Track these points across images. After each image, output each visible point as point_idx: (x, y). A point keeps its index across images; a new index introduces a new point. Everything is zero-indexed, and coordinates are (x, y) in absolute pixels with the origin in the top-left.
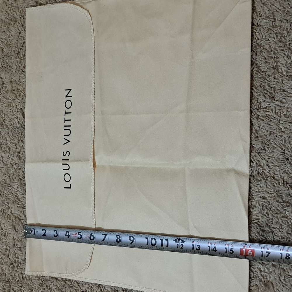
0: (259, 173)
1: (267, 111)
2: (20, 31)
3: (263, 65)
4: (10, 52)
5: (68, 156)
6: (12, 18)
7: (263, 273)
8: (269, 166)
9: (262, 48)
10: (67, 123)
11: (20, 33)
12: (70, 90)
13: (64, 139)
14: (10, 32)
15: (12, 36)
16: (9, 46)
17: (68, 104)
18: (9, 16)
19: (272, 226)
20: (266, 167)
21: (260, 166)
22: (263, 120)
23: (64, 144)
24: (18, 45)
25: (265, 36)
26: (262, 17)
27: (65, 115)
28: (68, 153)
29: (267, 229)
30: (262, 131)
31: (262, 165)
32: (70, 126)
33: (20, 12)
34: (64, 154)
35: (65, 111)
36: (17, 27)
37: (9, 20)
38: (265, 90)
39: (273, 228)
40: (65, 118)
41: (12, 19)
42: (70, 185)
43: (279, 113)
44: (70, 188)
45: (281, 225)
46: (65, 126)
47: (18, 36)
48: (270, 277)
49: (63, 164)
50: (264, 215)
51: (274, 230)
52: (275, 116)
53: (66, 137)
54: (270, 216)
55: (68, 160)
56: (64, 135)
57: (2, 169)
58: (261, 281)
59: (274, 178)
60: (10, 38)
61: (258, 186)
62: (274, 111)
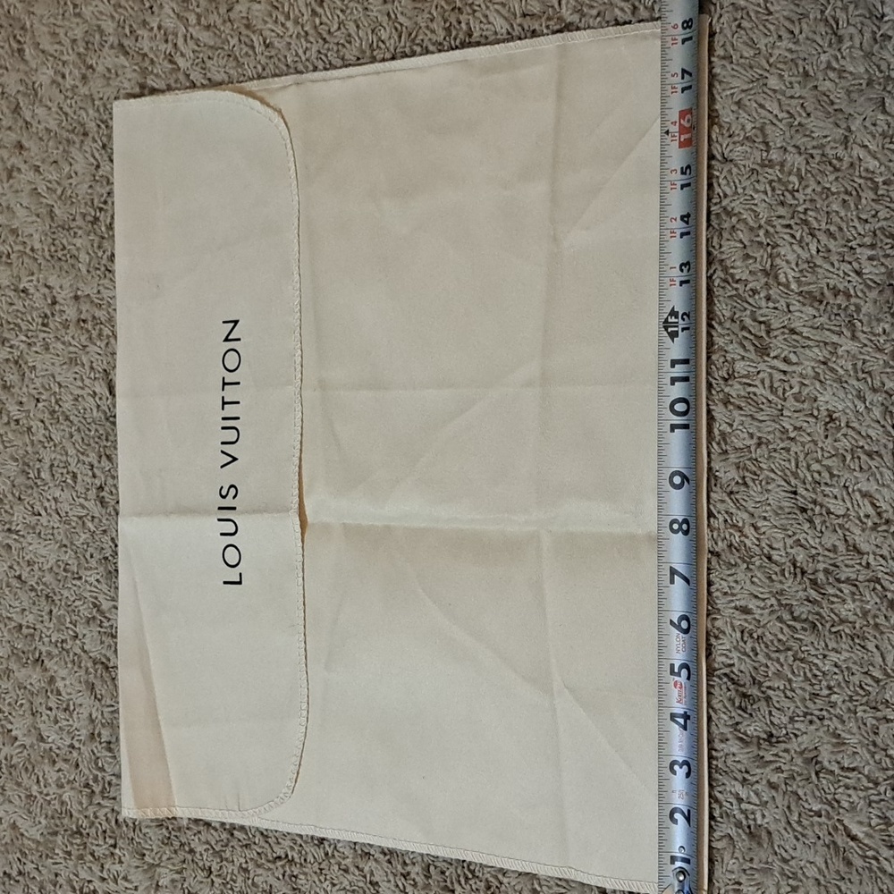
0: (730, 546)
1: (750, 385)
2: (96, 160)
3: (738, 263)
4: (71, 217)
5: (234, 497)
6: (74, 125)
7: (744, 806)
8: (756, 528)
9: (734, 220)
10: (230, 411)
11: (98, 167)
12: (236, 322)
13: (222, 452)
14: (71, 165)
15: (76, 173)
16: (69, 202)
17: (232, 360)
18: (67, 120)
19: (767, 684)
20: (749, 531)
21: (734, 526)
22: (740, 408)
23: (222, 467)
24: (92, 200)
25: (744, 189)
26: (736, 139)
27: (223, 390)
28: (233, 490)
29: (755, 691)
30: (737, 437)
31: (740, 524)
32: (238, 418)
33: (98, 110)
34: (224, 493)
35: (224, 378)
36: (88, 149)
37: (68, 131)
38: (743, 328)
39: (769, 688)
40: (223, 398)
41: (75, 128)
42: (240, 574)
43: (780, 392)
44: (240, 583)
45: (790, 681)
46: (223, 419)
47: (94, 176)
48: (764, 816)
49: (219, 520)
50: (745, 654)
51: (770, 693)
52: (771, 397)
53: (227, 448)
54: (761, 658)
55: (234, 508)
56: (223, 443)
57: (56, 531)
58: (739, 825)
59: (769, 558)
60: (70, 181)
61: (730, 578)
62: (767, 383)
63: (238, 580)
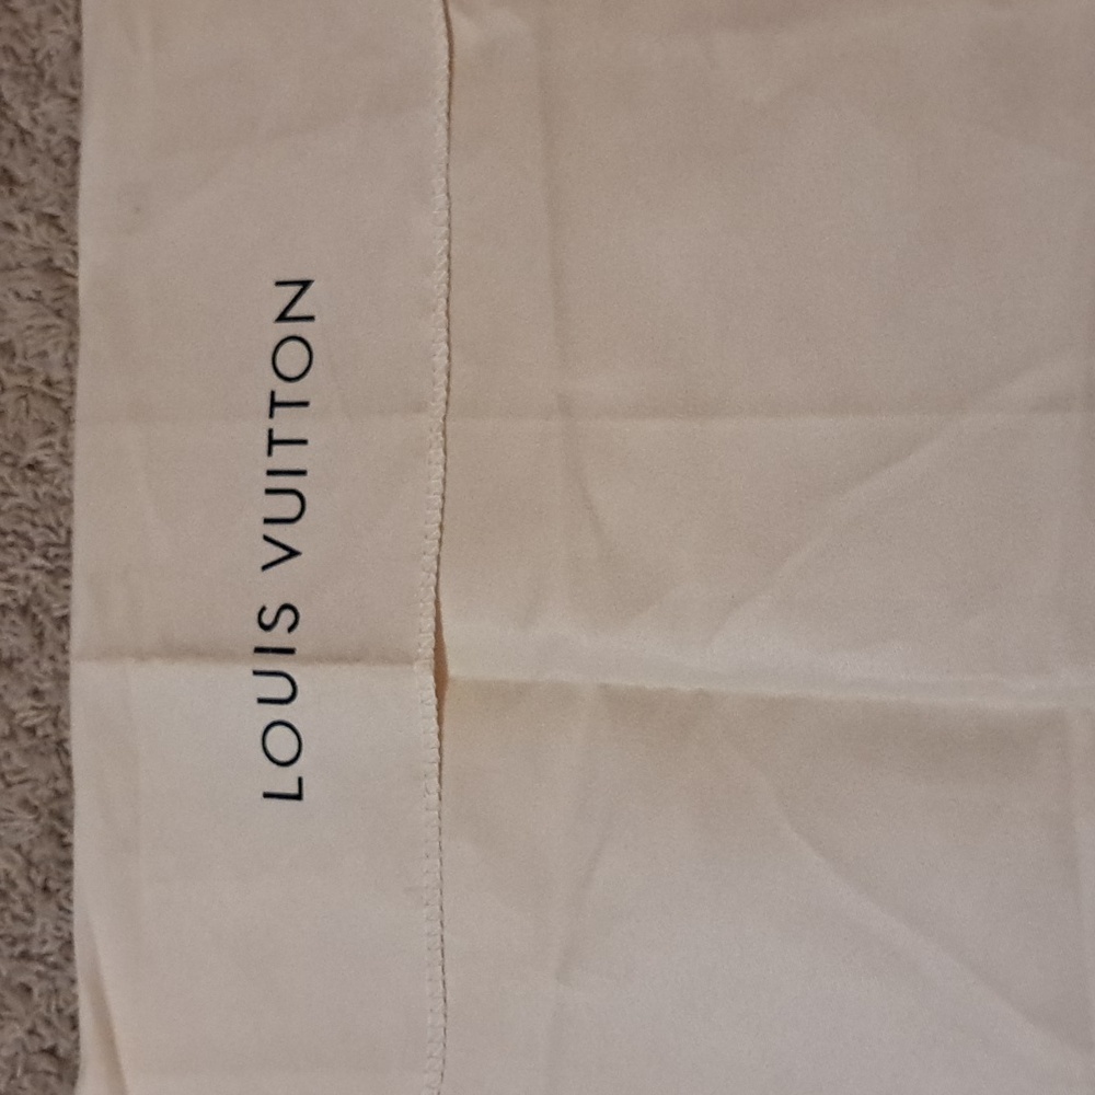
5: (291, 629)
10: (284, 457)
12: (305, 284)
13: (266, 538)
17: (292, 358)
23: (265, 568)
27: (271, 415)
28: (288, 615)
32: (302, 473)
34: (267, 620)
35: (273, 394)
40: (271, 431)
42: (300, 780)
44: (298, 797)
46: (270, 473)
49: (255, 673)
53: (276, 532)
55: (290, 651)
56: (267, 521)
63: (295, 791)
